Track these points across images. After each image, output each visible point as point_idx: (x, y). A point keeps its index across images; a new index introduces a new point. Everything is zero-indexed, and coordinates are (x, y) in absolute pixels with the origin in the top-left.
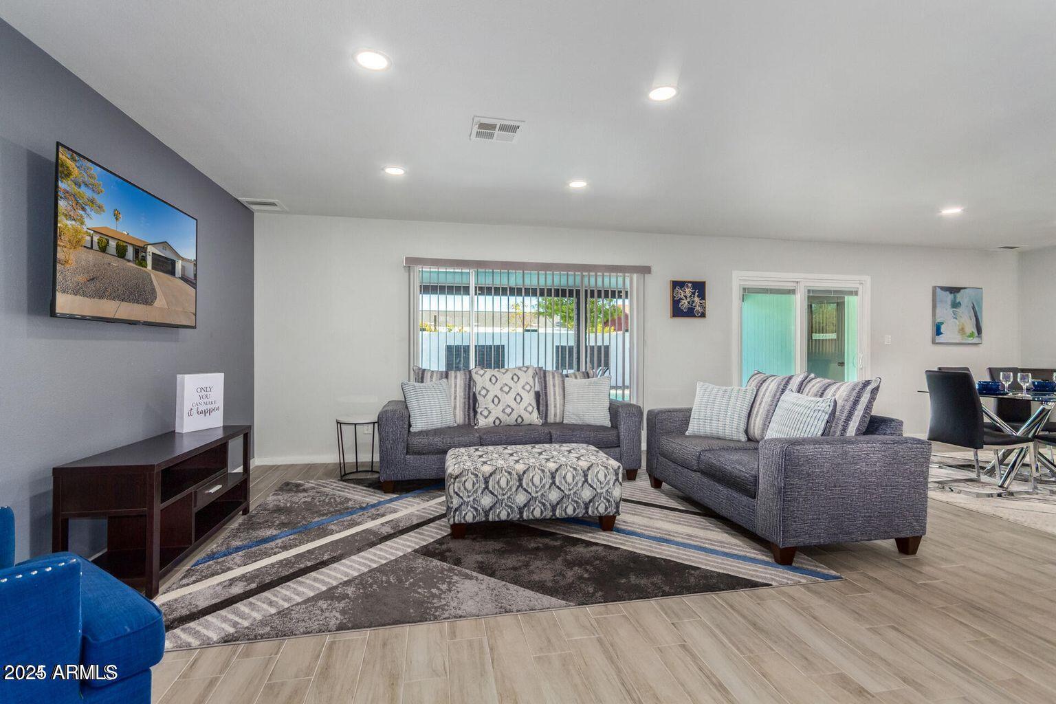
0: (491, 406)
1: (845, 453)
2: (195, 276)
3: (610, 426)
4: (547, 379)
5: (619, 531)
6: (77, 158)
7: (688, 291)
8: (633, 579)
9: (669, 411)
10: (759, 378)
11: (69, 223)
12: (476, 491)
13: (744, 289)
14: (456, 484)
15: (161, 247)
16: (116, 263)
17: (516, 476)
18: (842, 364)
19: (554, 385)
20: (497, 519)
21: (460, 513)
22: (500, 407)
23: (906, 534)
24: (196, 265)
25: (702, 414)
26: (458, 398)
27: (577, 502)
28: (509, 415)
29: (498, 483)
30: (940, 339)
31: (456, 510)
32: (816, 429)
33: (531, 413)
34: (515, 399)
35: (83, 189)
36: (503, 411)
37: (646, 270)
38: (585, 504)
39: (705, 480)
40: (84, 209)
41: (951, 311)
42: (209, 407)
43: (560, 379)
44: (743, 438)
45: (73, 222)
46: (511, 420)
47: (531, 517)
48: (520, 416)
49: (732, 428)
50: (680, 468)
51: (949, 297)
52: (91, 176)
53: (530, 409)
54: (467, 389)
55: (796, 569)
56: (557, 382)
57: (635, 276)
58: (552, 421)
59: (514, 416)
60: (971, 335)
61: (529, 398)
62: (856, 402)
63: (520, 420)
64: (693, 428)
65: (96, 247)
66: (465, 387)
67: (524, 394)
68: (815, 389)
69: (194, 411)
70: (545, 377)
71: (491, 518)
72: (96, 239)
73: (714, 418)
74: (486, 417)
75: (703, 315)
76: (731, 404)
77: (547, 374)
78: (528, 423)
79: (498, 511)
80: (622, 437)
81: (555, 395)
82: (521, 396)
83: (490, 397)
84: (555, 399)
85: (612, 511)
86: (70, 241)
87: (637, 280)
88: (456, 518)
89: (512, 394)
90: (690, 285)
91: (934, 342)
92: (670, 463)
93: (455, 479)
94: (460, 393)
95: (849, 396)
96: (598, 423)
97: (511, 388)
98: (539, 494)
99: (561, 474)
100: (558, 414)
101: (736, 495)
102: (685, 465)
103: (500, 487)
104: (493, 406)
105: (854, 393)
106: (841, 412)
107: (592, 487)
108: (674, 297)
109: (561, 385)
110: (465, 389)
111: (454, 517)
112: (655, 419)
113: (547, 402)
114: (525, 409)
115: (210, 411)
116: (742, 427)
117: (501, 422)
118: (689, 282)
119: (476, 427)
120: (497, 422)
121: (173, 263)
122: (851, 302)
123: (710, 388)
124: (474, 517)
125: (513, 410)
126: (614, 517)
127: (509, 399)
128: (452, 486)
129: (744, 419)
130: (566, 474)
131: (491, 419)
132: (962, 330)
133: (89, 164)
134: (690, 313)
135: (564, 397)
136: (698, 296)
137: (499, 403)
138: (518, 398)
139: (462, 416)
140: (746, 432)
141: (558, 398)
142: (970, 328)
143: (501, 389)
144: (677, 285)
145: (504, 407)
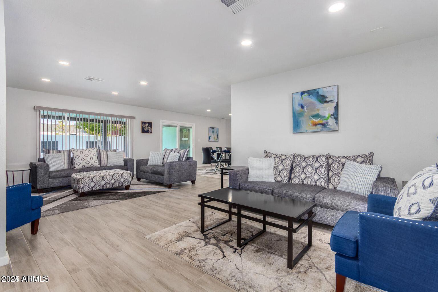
0: (81, 161)
1: (181, 164)
3: (124, 165)
4: (101, 152)
5: (130, 189)
7: (147, 125)
8: (137, 195)
9: (142, 159)
10: (166, 150)
12: (89, 182)
13: (163, 125)
14: (82, 181)
17: (101, 177)
18: (189, 147)
19: (103, 154)
20: (95, 190)
21: (84, 189)
22: (85, 161)
23: (193, 180)
25: (152, 159)
27: (119, 182)
28: (88, 164)
29: (96, 179)
30: (210, 140)
31: (82, 188)
32: (177, 160)
33: (96, 163)
34: (90, 159)
36: (86, 163)
37: (134, 118)
38: (122, 183)
39: (153, 175)
41: (212, 133)
43: (106, 152)
44: (162, 165)
46: (89, 166)
47: (106, 188)
49: (159, 162)
50: (146, 174)
51: (212, 130)
53: (96, 162)
54: (69, 156)
55: (172, 189)
56: (104, 153)
57: (130, 119)
58: (103, 166)
59: (90, 164)
60: (216, 140)
61: (95, 158)
62: (184, 154)
63: (92, 165)
64: (149, 163)
66: (68, 155)
67: (93, 157)
68: (177, 152)
70: (100, 152)
71: (93, 189)
73: (155, 160)
74: (79, 165)
75: (151, 132)
76: (159, 156)
77: (100, 151)
78: (95, 166)
79: (96, 187)
80: (128, 168)
81: (104, 157)
83: (80, 158)
84: (104, 158)
85: (129, 184)
87: (131, 121)
88: (82, 190)
89: (89, 157)
90: (147, 123)
91: (209, 141)
92: (143, 173)
93: (82, 179)
94: (66, 158)
95: (183, 152)
96: (120, 165)
97: (88, 155)
98: (109, 181)
100: (105, 163)
101: (160, 176)
102: (148, 172)
103: (96, 180)
104: (82, 161)
105: (184, 152)
106: (182, 156)
107: (124, 178)
108: (142, 127)
109: (106, 154)
110: (68, 156)
111: (81, 190)
112: (138, 162)
113: (101, 160)
114: (94, 162)
116: (162, 162)
117: (85, 166)
118: (147, 122)
119: (74, 169)
120: (83, 167)
122: (191, 130)
123: (153, 153)
124: (88, 190)
125: (89, 162)
126: (129, 186)
127: (88, 159)
128: (81, 182)
129: (162, 160)
130: (116, 175)
131: (81, 166)
132: (214, 138)
134: (147, 132)
135: (107, 158)
136: (150, 127)
139: (67, 166)
140: (163, 163)
141: (105, 158)
142: (216, 138)
143: (85, 156)
144: (143, 123)
145: (86, 161)
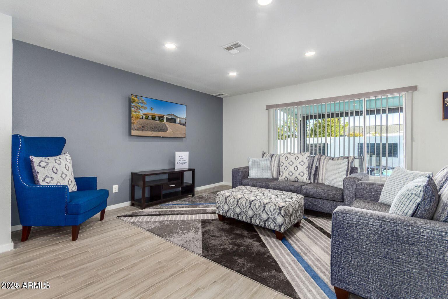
0: (284, 171)
2: (186, 122)
4: (321, 160)
5: (284, 242)
6: (137, 97)
11: (135, 113)
12: (223, 203)
15: (170, 116)
16: (152, 122)
17: (236, 200)
19: (323, 163)
22: (287, 172)
24: (186, 119)
26: (275, 166)
28: (291, 176)
29: (230, 201)
34: (294, 169)
35: (140, 104)
36: (288, 174)
38: (264, 221)
40: (140, 109)
42: (184, 162)
43: (328, 160)
45: (136, 113)
46: (292, 178)
48: (296, 177)
52: (142, 100)
56: (325, 162)
57: (404, 95)
58: (321, 183)
59: (294, 177)
63: (296, 179)
65: (144, 118)
67: (299, 166)
69: (179, 163)
72: (144, 116)
77: (322, 158)
78: (301, 181)
79: (230, 213)
81: (323, 168)
82: (297, 167)
83: (283, 166)
86: (135, 118)
87: (406, 97)
89: (293, 166)
97: (293, 163)
99: (254, 203)
107: (267, 213)
108: (445, 104)
110: (279, 163)
113: (319, 172)
114: (299, 174)
115: (184, 163)
117: (288, 179)
119: (279, 180)
120: (286, 179)
121: (175, 120)
125: (293, 174)
127: (291, 168)
130: (256, 204)
131: (283, 177)
133: (142, 97)
137: (287, 170)
138: (296, 168)
139: (276, 175)
141: (324, 170)
143: (289, 163)
145: (289, 172)
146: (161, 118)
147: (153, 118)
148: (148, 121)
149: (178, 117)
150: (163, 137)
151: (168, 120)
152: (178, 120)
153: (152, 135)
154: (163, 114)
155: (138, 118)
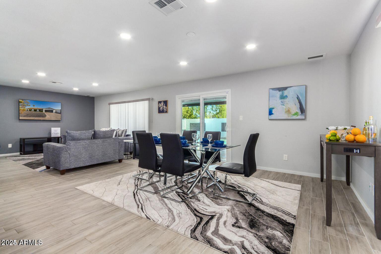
2: (61, 112)
6: (23, 100)
7: (162, 104)
11: (22, 108)
15: (48, 109)
16: (34, 112)
24: (61, 110)
30: (272, 117)
35: (25, 104)
40: (25, 106)
41: (279, 101)
52: (27, 102)
60: (297, 114)
69: (54, 133)
72: (28, 110)
75: (167, 112)
86: (22, 110)
91: (267, 119)
108: (159, 107)
115: (57, 134)
118: (163, 101)
121: (52, 111)
132: (288, 111)
133: (26, 100)
134: (163, 112)
136: (165, 106)
142: (295, 109)
144: (160, 102)
146: (41, 110)
147: (35, 110)
148: (31, 112)
149: (54, 109)
150: (43, 120)
151: (46, 111)
152: (54, 111)
153: (34, 119)
154: (43, 108)
155: (24, 110)
